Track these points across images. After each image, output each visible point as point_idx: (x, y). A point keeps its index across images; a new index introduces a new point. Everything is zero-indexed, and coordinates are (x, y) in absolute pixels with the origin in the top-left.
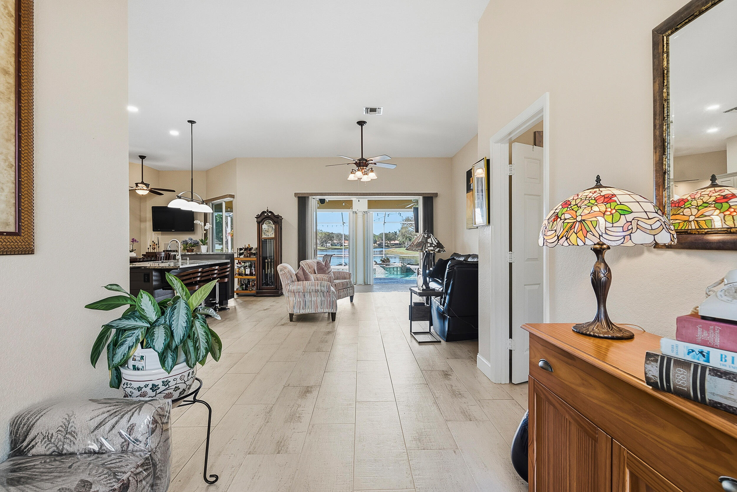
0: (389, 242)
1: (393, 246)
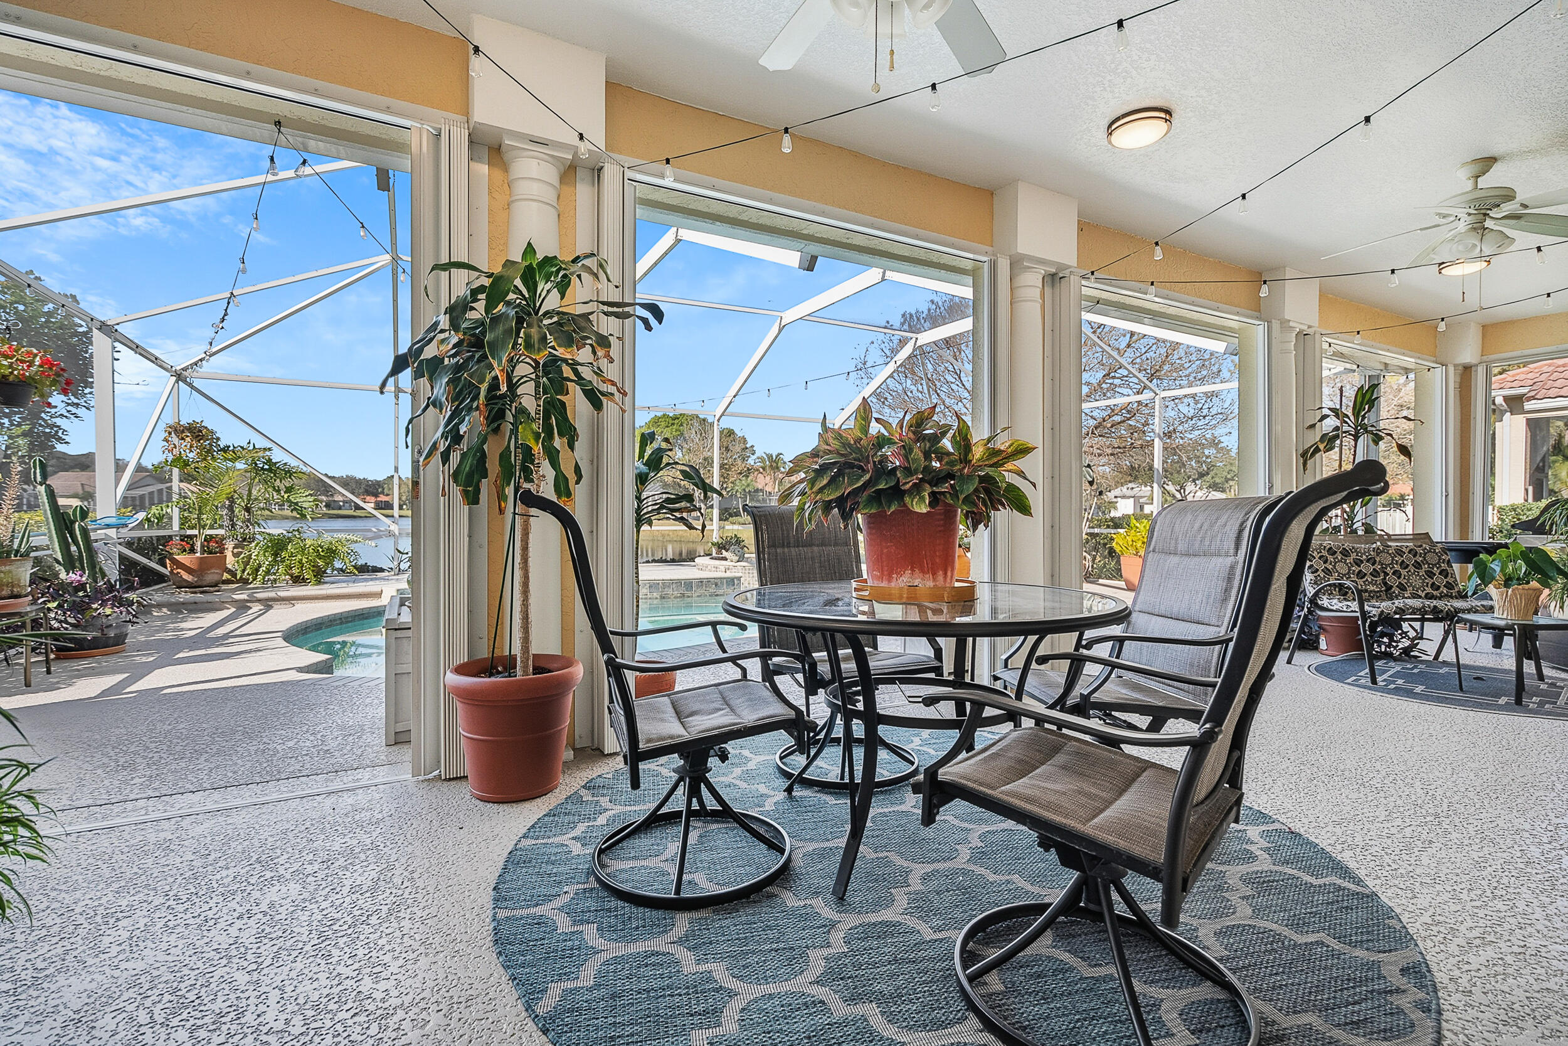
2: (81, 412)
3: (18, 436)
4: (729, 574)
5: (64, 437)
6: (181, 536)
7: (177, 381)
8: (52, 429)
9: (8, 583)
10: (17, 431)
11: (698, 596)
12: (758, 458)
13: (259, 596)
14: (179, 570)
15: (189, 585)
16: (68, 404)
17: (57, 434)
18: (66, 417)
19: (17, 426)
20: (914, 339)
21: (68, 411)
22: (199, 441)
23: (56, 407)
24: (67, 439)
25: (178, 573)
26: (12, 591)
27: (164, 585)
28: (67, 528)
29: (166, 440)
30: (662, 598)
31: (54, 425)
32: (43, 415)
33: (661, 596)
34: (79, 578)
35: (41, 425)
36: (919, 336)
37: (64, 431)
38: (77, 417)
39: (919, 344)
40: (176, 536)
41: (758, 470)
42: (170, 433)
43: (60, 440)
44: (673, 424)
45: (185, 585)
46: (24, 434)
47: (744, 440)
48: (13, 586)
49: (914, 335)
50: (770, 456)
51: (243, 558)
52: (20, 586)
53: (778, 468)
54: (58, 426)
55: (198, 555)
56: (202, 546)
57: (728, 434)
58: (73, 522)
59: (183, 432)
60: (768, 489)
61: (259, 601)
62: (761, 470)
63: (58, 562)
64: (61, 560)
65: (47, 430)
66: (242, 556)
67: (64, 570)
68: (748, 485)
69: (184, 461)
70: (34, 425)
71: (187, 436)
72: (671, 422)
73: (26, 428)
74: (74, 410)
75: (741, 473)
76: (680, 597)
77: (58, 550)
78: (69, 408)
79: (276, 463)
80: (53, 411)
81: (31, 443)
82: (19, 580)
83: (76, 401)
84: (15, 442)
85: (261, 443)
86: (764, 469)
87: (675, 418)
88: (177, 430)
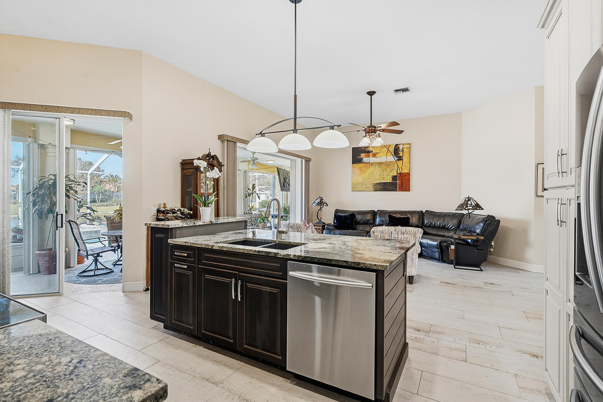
4: (95, 230)
41: (106, 182)
50: (112, 176)
53: (117, 181)
60: (112, 190)
62: (108, 182)
68: (101, 188)
75: (97, 183)
86: (109, 181)
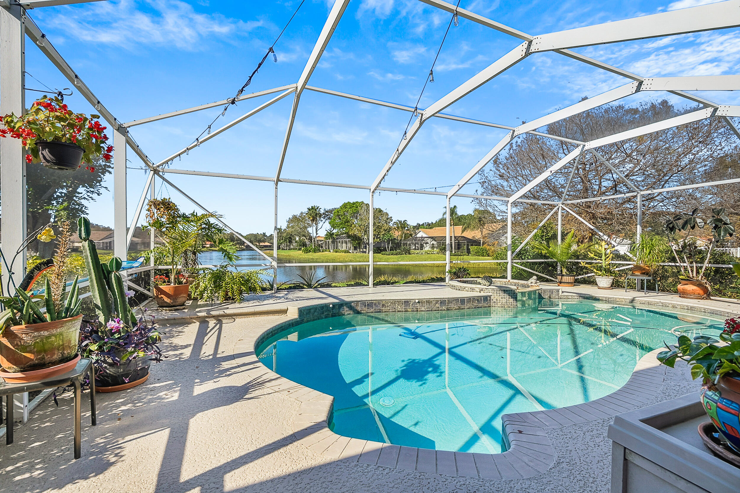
0: (258, 244)
1: (263, 248)
2: (95, 196)
3: (61, 210)
5: (85, 210)
6: (155, 269)
7: (154, 174)
8: (79, 206)
9: (59, 346)
10: (60, 207)
11: (468, 308)
12: (394, 222)
13: (213, 313)
14: (162, 296)
15: (169, 306)
16: (88, 192)
17: (81, 209)
18: (87, 199)
19: (61, 204)
20: (582, 146)
21: (88, 196)
22: (168, 210)
23: (82, 193)
24: (87, 211)
25: (162, 297)
26: (63, 354)
27: (147, 301)
28: (105, 278)
29: (148, 210)
30: (448, 310)
31: (79, 204)
32: (74, 198)
33: (447, 309)
34: (117, 325)
35: (73, 204)
36: (586, 144)
37: (86, 207)
38: (92, 199)
39: (586, 148)
40: (152, 270)
41: (394, 228)
42: (151, 206)
43: (83, 212)
44: (353, 207)
45: (165, 305)
46: (65, 209)
47: (387, 214)
48: (64, 349)
49: (584, 143)
50: (400, 222)
51: (195, 285)
52: (70, 348)
54: (83, 205)
55: (172, 284)
56: (175, 279)
57: (379, 212)
58: (109, 273)
59: (159, 205)
61: (214, 317)
63: (98, 308)
64: (100, 306)
65: (77, 207)
66: (194, 283)
67: (102, 314)
68: (391, 236)
69: (160, 223)
70: (69, 203)
71: (162, 207)
72: (352, 205)
73: (66, 204)
74: (91, 195)
76: (458, 309)
77: (98, 297)
78: (89, 194)
79: (212, 224)
80: (80, 195)
81: (68, 214)
82: (70, 341)
83: (92, 190)
84: (60, 214)
85: (200, 212)
86: (398, 228)
87: (354, 204)
88: (155, 204)
